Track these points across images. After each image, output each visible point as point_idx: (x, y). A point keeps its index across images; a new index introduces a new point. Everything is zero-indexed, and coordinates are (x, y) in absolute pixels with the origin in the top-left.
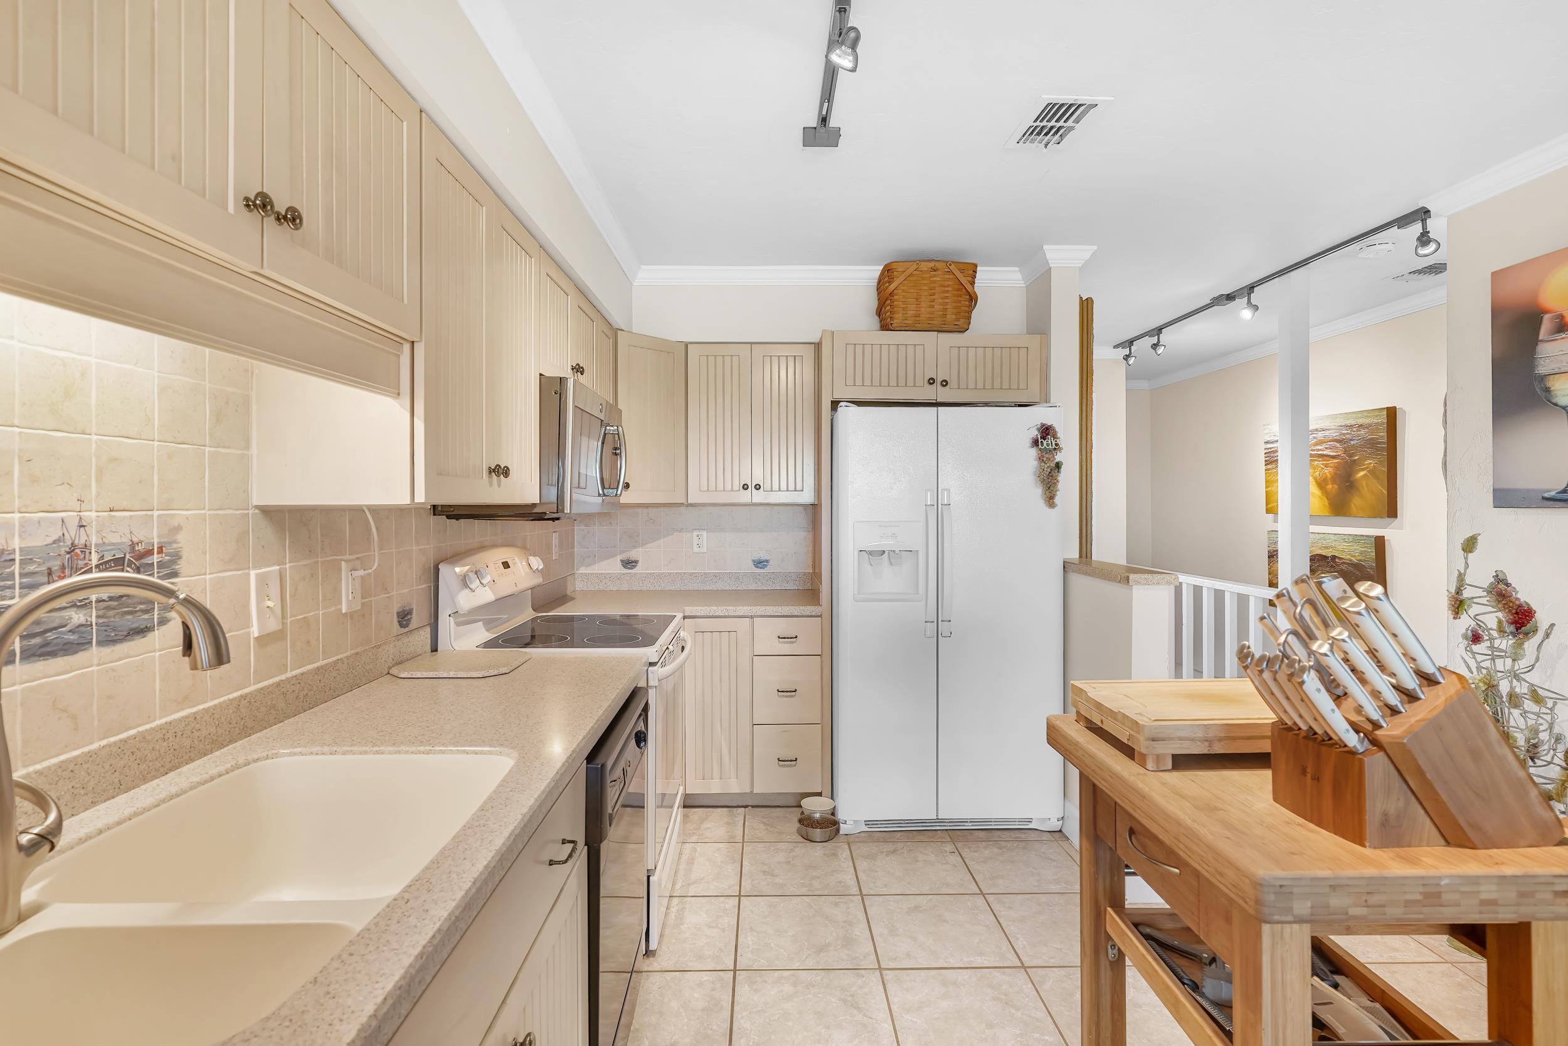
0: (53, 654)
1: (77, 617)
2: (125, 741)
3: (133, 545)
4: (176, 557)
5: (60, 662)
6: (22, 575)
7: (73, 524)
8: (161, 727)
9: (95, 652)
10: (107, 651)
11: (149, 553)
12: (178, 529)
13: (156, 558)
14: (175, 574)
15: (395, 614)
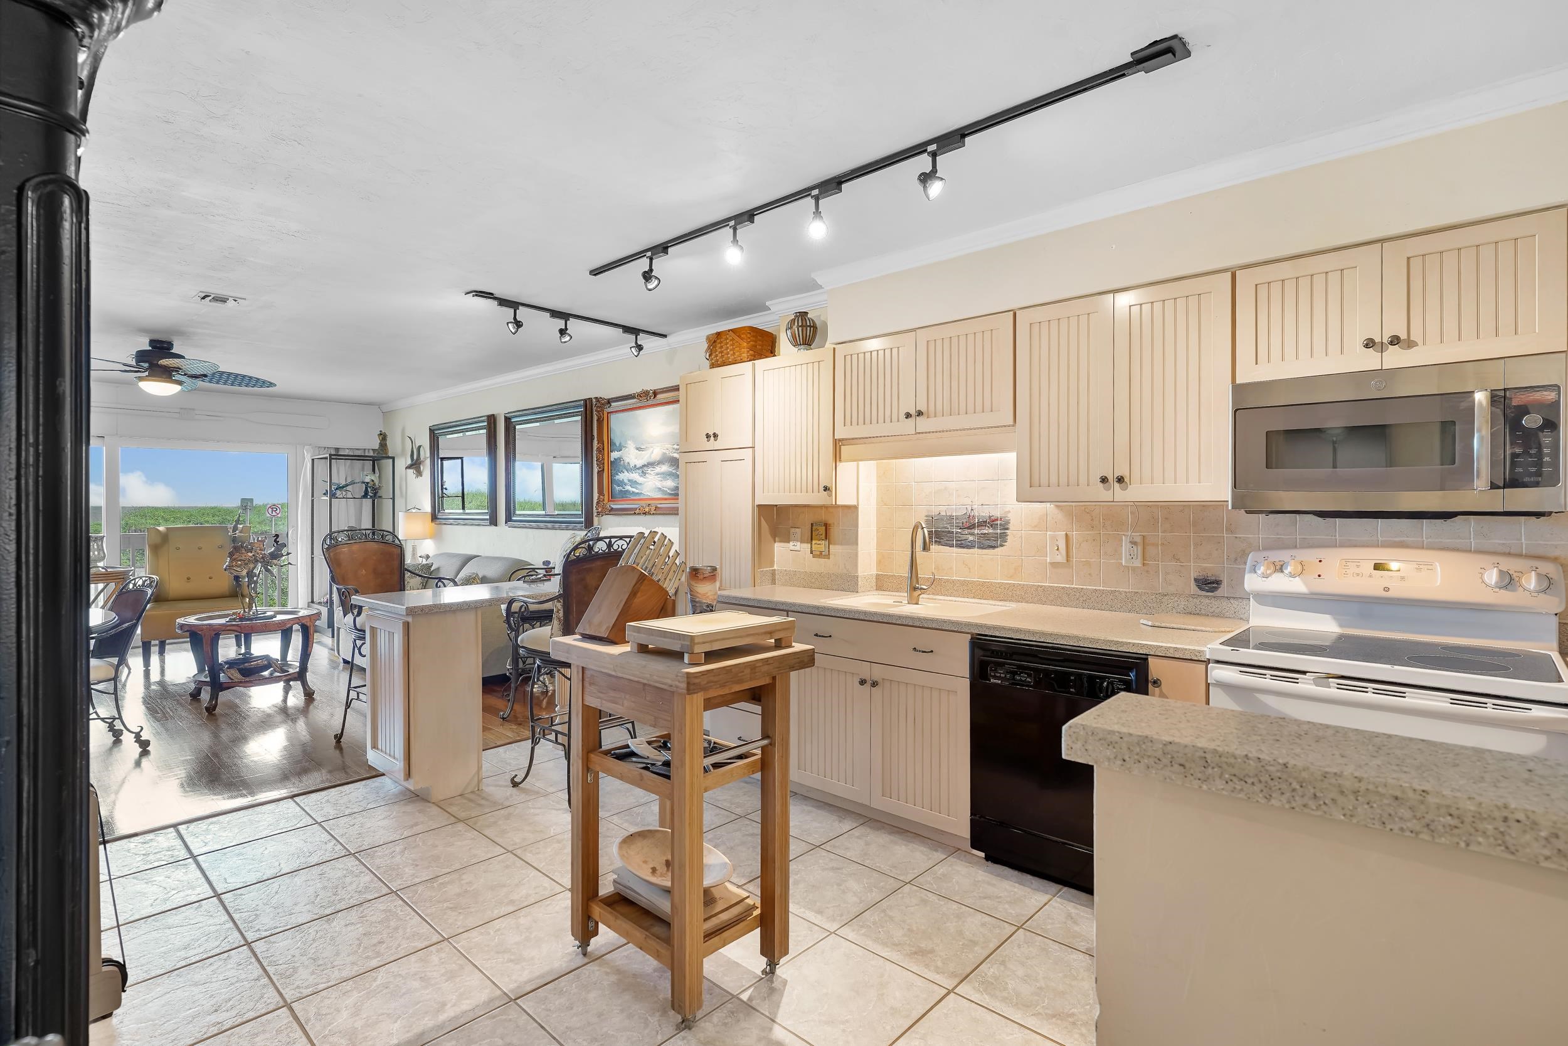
0: (964, 547)
1: (971, 538)
2: (985, 582)
3: (990, 517)
4: (1008, 522)
5: (965, 550)
6: (956, 523)
7: (970, 509)
8: (999, 583)
9: (976, 550)
10: (980, 551)
11: (997, 520)
12: (1009, 512)
13: (999, 522)
14: (1007, 529)
15: (1193, 580)
